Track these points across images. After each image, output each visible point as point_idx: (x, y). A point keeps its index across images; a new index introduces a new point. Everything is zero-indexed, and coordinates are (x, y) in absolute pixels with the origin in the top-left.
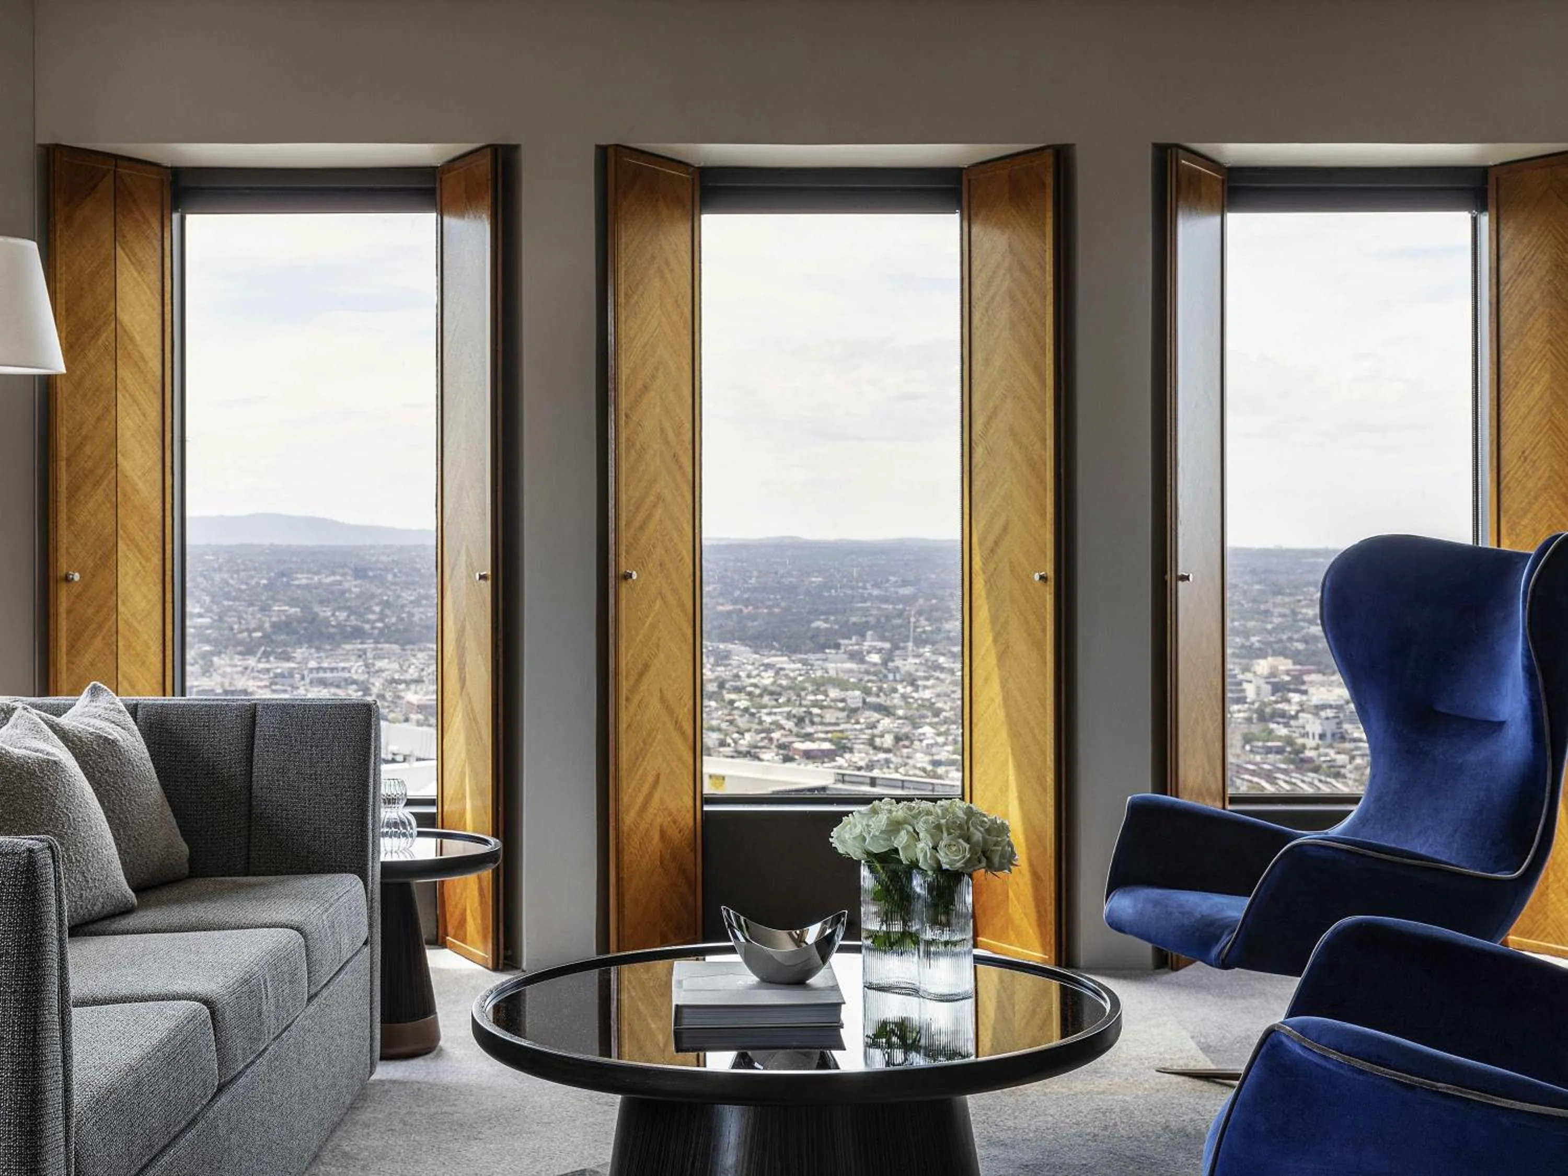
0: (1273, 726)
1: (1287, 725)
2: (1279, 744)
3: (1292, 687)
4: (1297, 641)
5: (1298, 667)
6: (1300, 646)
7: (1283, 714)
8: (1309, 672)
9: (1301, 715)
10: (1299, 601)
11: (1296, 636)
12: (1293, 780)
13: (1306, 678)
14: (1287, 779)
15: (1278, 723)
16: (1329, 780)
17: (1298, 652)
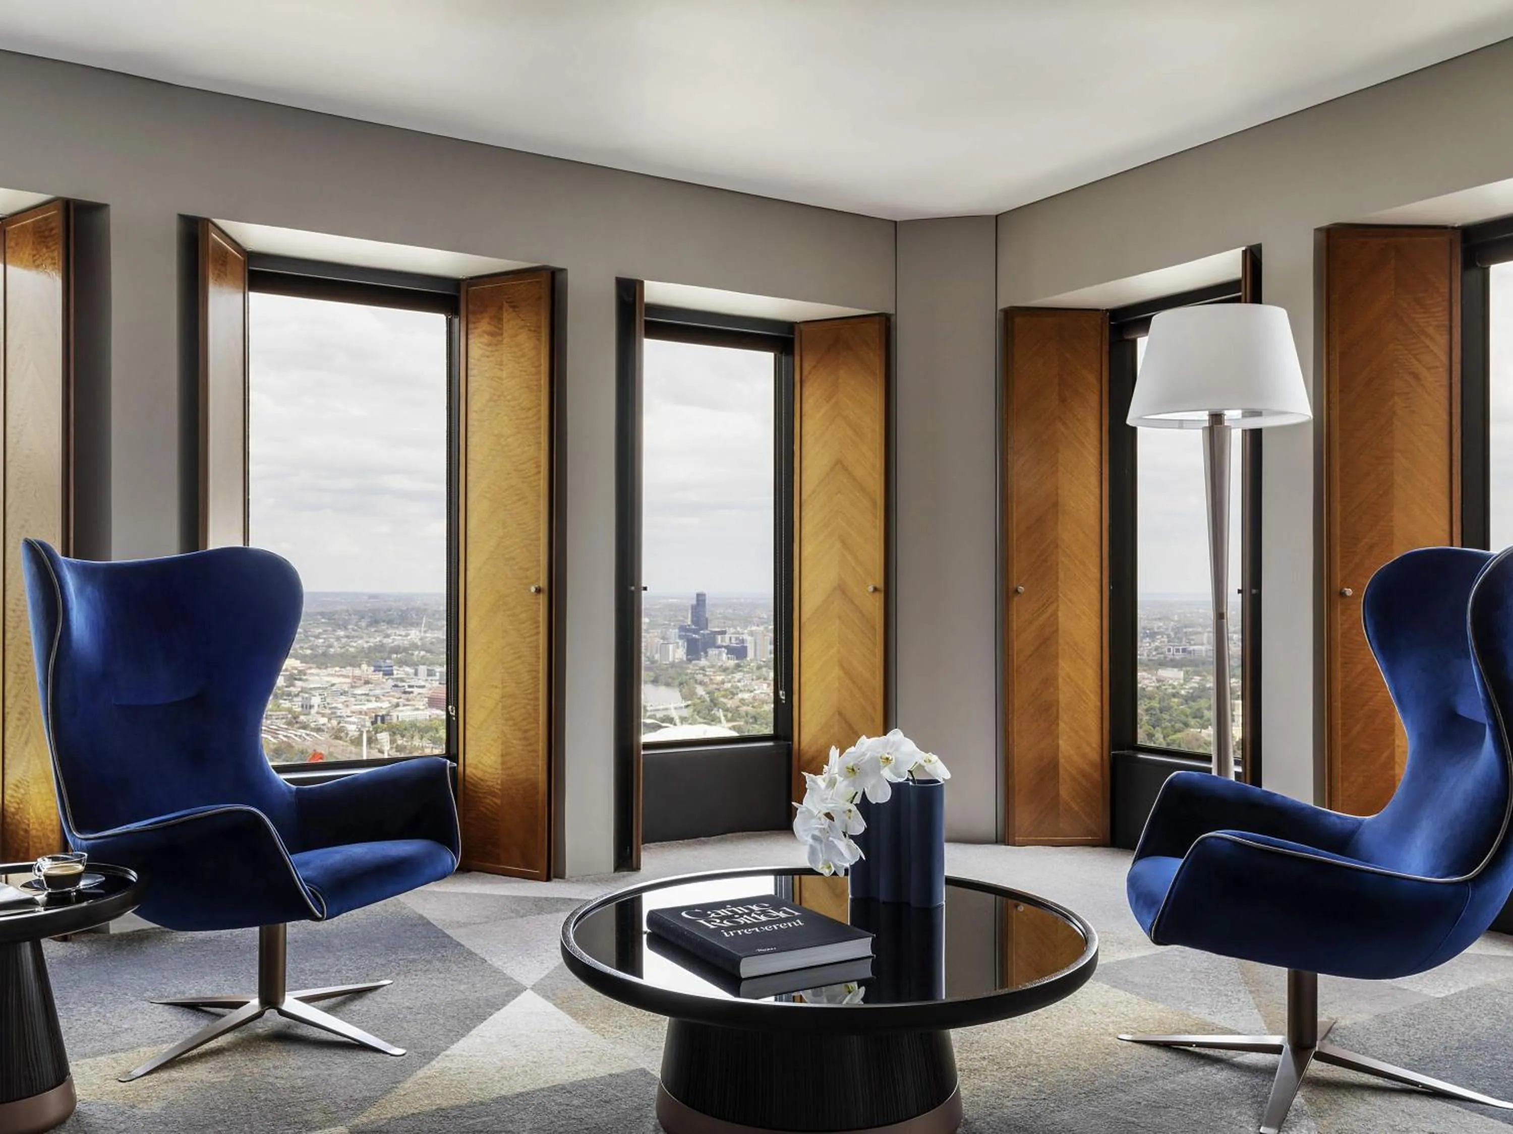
0: (281, 701)
1: (291, 701)
2: (284, 713)
3: (298, 677)
4: (306, 648)
5: (304, 665)
6: (308, 652)
7: (289, 694)
8: (310, 668)
9: (301, 694)
10: (310, 624)
11: (306, 646)
12: (289, 735)
13: (309, 671)
14: (285, 734)
15: (285, 700)
16: (312, 733)
17: (305, 656)
